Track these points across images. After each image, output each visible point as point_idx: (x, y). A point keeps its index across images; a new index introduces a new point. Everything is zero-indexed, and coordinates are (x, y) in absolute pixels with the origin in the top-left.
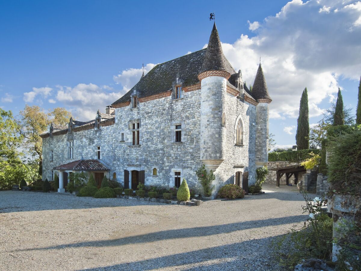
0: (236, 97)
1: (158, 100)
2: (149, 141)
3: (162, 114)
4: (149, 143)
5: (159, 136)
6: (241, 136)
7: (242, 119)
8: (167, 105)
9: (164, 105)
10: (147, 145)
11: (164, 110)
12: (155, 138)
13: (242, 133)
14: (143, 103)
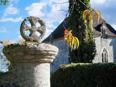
0: (100, 37)
1: (60, 40)
2: (58, 62)
3: (63, 48)
4: (58, 63)
5: (61, 60)
6: (106, 57)
7: (106, 48)
8: (64, 44)
9: (63, 44)
10: (57, 64)
11: (63, 46)
12: (60, 60)
13: (107, 56)
14: (55, 42)
